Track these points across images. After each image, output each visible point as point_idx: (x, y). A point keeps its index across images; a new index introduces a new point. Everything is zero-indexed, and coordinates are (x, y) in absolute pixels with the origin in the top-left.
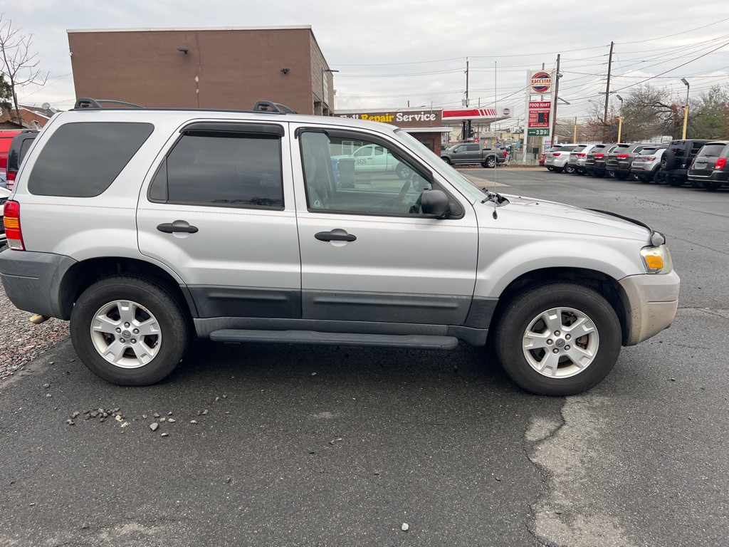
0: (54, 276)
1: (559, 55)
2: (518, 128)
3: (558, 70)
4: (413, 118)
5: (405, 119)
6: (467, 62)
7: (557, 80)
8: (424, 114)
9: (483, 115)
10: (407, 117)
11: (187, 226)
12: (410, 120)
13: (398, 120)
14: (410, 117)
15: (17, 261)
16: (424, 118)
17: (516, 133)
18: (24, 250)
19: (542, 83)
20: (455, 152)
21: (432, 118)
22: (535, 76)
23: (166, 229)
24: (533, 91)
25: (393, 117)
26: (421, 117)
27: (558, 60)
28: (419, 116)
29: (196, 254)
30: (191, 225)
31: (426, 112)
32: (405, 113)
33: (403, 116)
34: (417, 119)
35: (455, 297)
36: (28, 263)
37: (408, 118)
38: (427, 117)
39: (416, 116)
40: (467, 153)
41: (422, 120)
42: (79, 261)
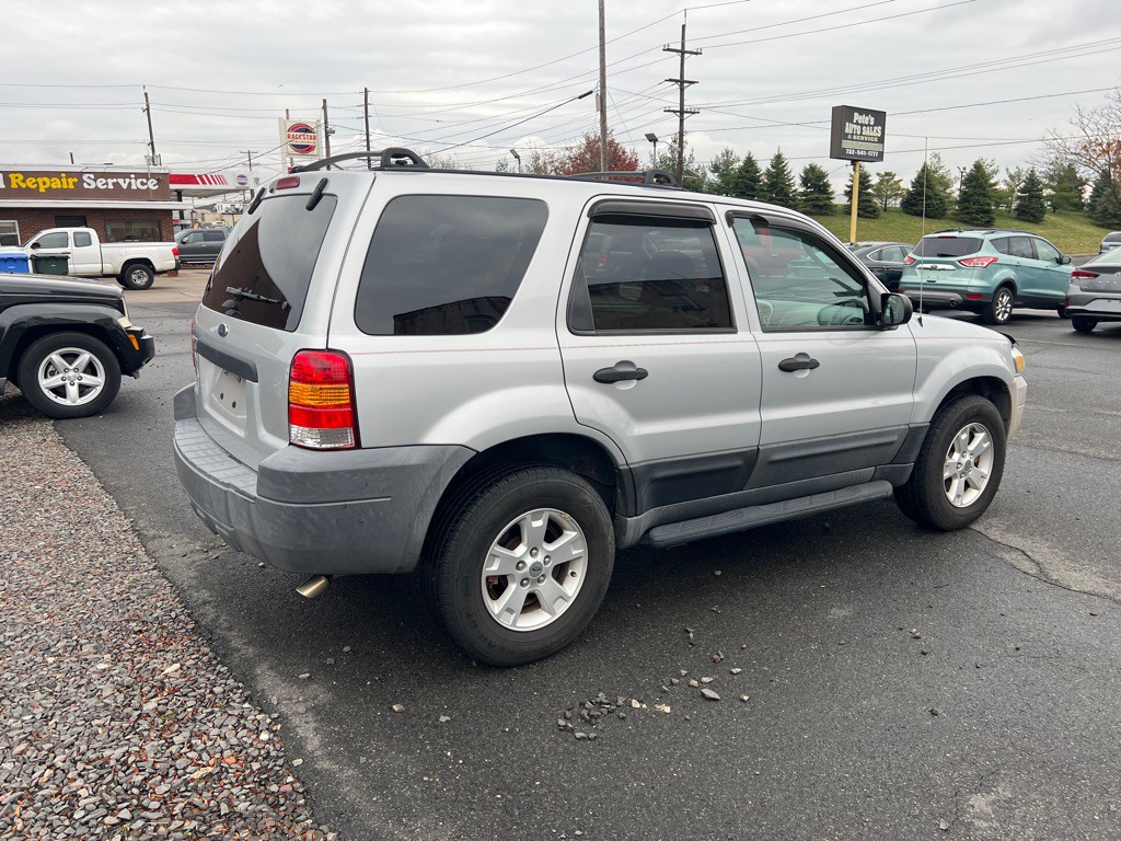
0: (430, 486)
1: (325, 101)
2: (229, 206)
3: (326, 122)
4: (116, 185)
5: (100, 183)
6: (146, 94)
7: (327, 138)
8: (136, 179)
9: (204, 183)
10: (104, 181)
11: (632, 370)
12: (111, 187)
13: (85, 186)
14: (110, 181)
15: (346, 471)
16: (136, 184)
17: (227, 213)
18: (358, 446)
19: (304, 140)
20: (184, 243)
21: (152, 185)
22: (293, 129)
23: (606, 378)
24: (291, 150)
25: (76, 180)
26: (130, 184)
27: (325, 108)
28: (127, 180)
29: (641, 413)
30: (638, 366)
31: (138, 176)
32: (98, 175)
33: (95, 180)
34: (125, 186)
36: (373, 471)
37: (107, 184)
38: (142, 184)
39: (121, 181)
40: (204, 244)
41: (134, 187)
42: (481, 450)
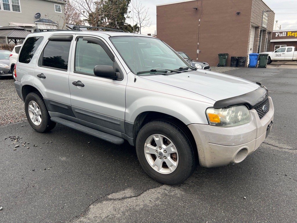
11: (43, 76)
18: (17, 80)
35: (118, 119)
42: (23, 85)
